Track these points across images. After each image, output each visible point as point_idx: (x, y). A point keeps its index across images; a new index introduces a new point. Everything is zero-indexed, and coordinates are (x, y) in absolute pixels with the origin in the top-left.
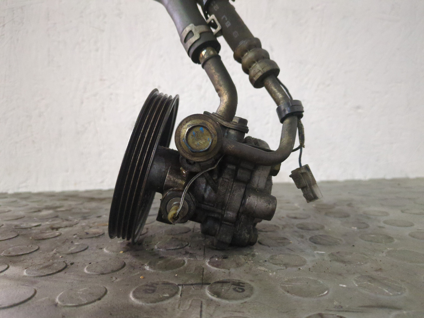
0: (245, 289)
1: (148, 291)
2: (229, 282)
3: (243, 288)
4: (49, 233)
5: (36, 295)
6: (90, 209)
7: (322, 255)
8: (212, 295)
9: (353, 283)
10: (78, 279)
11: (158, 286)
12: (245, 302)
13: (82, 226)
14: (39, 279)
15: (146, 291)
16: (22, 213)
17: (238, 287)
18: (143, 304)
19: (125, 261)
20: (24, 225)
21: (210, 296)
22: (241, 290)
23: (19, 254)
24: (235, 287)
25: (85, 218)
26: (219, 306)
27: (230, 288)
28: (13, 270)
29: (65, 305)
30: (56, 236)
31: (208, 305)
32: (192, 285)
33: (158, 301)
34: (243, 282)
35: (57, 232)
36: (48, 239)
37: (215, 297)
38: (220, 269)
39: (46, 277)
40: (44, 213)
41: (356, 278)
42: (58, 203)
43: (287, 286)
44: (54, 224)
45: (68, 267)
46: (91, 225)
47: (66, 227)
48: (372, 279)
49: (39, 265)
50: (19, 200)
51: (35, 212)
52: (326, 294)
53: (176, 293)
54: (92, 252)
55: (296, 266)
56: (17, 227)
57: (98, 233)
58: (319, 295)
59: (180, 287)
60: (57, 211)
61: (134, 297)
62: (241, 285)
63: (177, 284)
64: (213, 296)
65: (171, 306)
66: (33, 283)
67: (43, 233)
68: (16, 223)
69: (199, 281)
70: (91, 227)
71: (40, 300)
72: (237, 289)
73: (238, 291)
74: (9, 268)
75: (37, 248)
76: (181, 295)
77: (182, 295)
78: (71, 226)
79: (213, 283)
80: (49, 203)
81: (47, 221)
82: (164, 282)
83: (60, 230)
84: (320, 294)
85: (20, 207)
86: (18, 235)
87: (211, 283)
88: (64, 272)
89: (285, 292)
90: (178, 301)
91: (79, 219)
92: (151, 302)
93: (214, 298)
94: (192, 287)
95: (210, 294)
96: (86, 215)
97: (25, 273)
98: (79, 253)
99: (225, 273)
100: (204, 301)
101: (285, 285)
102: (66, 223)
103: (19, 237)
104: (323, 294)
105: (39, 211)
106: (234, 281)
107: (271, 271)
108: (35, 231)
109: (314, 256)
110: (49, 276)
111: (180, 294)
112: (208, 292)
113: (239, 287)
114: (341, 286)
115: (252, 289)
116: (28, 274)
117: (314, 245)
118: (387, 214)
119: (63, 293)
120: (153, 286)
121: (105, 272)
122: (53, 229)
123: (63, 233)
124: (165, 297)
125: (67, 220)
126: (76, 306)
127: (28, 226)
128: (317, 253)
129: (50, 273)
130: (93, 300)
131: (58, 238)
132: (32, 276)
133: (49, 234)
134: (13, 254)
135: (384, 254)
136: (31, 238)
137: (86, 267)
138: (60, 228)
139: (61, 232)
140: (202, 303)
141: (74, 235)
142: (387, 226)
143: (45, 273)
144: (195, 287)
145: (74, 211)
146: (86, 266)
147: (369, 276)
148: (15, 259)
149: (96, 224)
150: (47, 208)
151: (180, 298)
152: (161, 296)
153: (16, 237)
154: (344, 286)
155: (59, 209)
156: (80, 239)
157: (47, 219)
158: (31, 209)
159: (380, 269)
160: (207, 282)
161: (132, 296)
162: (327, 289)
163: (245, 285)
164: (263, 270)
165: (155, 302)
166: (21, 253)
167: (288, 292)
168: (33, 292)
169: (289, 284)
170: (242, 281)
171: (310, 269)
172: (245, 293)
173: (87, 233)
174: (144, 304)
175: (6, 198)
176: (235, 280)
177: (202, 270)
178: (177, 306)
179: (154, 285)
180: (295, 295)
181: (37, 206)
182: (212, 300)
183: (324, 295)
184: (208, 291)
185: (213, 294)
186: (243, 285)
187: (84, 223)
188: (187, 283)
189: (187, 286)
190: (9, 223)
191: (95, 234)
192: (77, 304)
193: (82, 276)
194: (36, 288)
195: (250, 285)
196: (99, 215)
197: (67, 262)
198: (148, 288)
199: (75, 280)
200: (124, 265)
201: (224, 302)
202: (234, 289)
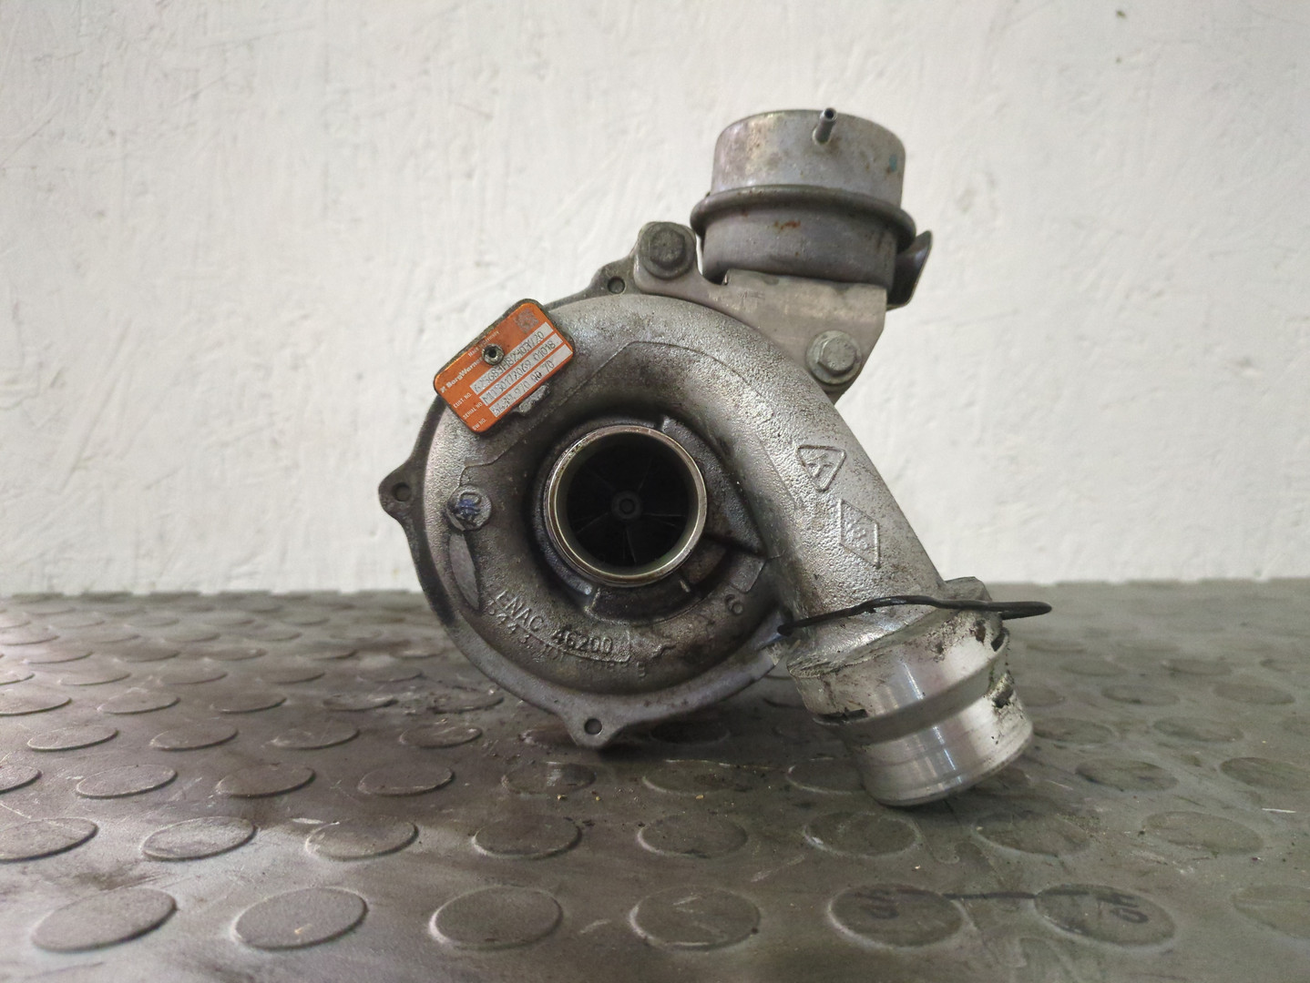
0: (1144, 913)
1: (876, 912)
2: (1086, 893)
4: (442, 726)
5: (568, 915)
7: (1292, 818)
8: (1063, 928)
10: (643, 869)
11: (892, 898)
12: (1171, 951)
14: (534, 868)
15: (870, 911)
16: (302, 661)
17: (1119, 906)
20: (348, 702)
21: (1058, 930)
22: (1135, 917)
24: (1112, 906)
26: (1105, 958)
27: (1100, 909)
29: (673, 944)
30: (471, 737)
31: (1073, 956)
32: (984, 896)
33: (928, 941)
34: (1123, 893)
37: (1077, 934)
38: (1030, 855)
42: (386, 632)
43: (1256, 908)
45: (585, 832)
47: (476, 709)
50: (259, 619)
51: (343, 658)
53: (959, 918)
55: (1240, 850)
59: (957, 903)
60: (407, 659)
61: (848, 929)
62: (1125, 901)
63: (940, 894)
64: (1069, 930)
65: (972, 955)
66: (527, 877)
67: (425, 727)
69: (995, 887)
71: (589, 928)
72: (1121, 912)
73: (1129, 919)
74: (421, 832)
75: (449, 775)
76: (977, 927)
77: (979, 925)
78: (489, 706)
79: (1040, 895)
80: (361, 632)
81: (404, 689)
83: (468, 716)
86: (358, 733)
87: (1035, 894)
89: (1263, 927)
90: (979, 941)
92: (911, 944)
94: (988, 903)
95: (1057, 925)
97: (479, 849)
99: (1051, 865)
100: (1050, 942)
102: (465, 697)
103: (366, 739)
106: (1097, 889)
107: (1178, 862)
108: (394, 720)
109: (1269, 821)
110: (555, 860)
111: (972, 923)
113: (1125, 907)
115: (1163, 914)
116: (490, 850)
117: (1249, 787)
119: (638, 911)
120: (880, 899)
123: (483, 728)
125: (461, 687)
126: (707, 948)
128: (1273, 813)
129: (552, 850)
131: (482, 745)
133: (445, 729)
134: (395, 788)
137: (639, 836)
138: (461, 711)
139: (476, 724)
141: (523, 736)
143: (537, 850)
144: (996, 904)
145: (452, 658)
146: (634, 830)
148: (414, 805)
150: (369, 647)
151: (982, 934)
152: (925, 927)
153: (354, 737)
155: (408, 653)
156: (552, 747)
157: (397, 681)
158: (320, 647)
160: (1020, 891)
161: (841, 924)
163: (1135, 902)
164: (1153, 861)
165: (920, 944)
167: (1272, 927)
169: (1260, 904)
170: (1120, 890)
171: (1284, 860)
172: (1151, 923)
174: (891, 948)
175: (208, 609)
176: (1098, 886)
177: (981, 855)
178: (989, 957)
179: (881, 895)
181: (332, 640)
182: (1072, 942)
184: (1046, 918)
185: (1068, 927)
186: (1129, 902)
188: (967, 891)
189: (975, 900)
190: (295, 691)
193: (648, 862)
194: (551, 894)
195: (1148, 902)
197: (570, 818)
198: (869, 902)
199: (638, 873)
200: (743, 833)
201: (1111, 948)
202: (1116, 912)
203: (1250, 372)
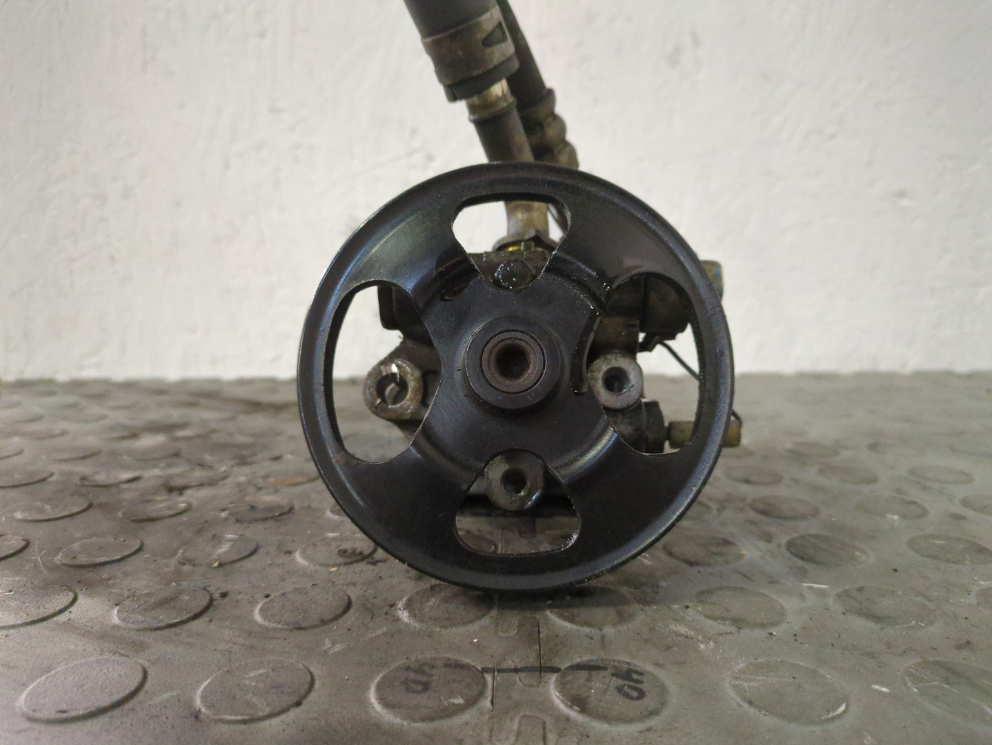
0: (644, 689)
1: (412, 685)
2: (605, 668)
3: (639, 686)
4: (161, 502)
5: (148, 686)
6: (253, 435)
7: (822, 593)
8: (566, 705)
9: (905, 684)
10: (241, 640)
11: (434, 672)
12: (649, 729)
13: (239, 484)
14: (149, 638)
15: (407, 686)
16: (92, 441)
17: (627, 682)
18: (403, 725)
19: (349, 592)
20: (101, 478)
21: (562, 706)
22: (635, 694)
23: (98, 560)
24: (621, 682)
25: (243, 461)
26: (588, 737)
27: (608, 686)
28: (89, 608)
29: (218, 717)
30: (179, 511)
31: (561, 735)
32: (516, 670)
33: (441, 718)
34: (638, 669)
35: (182, 499)
36: (162, 518)
37: (575, 710)
38: (579, 628)
39: (167, 632)
40: (148, 441)
41: (911, 667)
42: (176, 415)
43: (746, 685)
44: (170, 477)
45: (215, 603)
46: (260, 482)
47: (201, 485)
48: (952, 673)
49: (146, 595)
50: (84, 402)
51: (124, 438)
52: (844, 712)
53: (481, 694)
54: (269, 561)
55: (763, 626)
56: (86, 483)
57: (279, 507)
58: (826, 717)
59: (489, 677)
60: (176, 439)
61: (379, 703)
62: (635, 676)
63: (479, 668)
64: (571, 707)
65: (471, 733)
66: (138, 647)
67: (147, 501)
68: (83, 469)
69: (532, 661)
70: (260, 489)
71: (157, 700)
72: (626, 688)
73: (627, 696)
74: (78, 602)
75: (137, 546)
76: (492, 702)
77: (495, 701)
78: (212, 483)
79: (565, 669)
80: (155, 415)
81: (155, 466)
82: (449, 659)
83: (189, 492)
84: (828, 712)
85: (86, 422)
86: (90, 506)
87: (563, 668)
88: (207, 619)
89: (742, 703)
90: (486, 718)
91: (230, 463)
92: (423, 720)
93: (573, 714)
94: (516, 677)
95: (563, 701)
96: (245, 452)
97: (115, 619)
98: (238, 564)
99: (592, 638)
100: (548, 719)
101: (741, 682)
102: (199, 474)
103: (92, 512)
104: (835, 714)
105: (134, 435)
106: (616, 664)
107: (703, 637)
108: (129, 494)
109: (802, 597)
110: (173, 630)
111: (490, 699)
112: (558, 697)
113: (632, 684)
114: (877, 690)
115: (663, 690)
116: (124, 620)
117: (800, 563)
118: (967, 478)
119: (209, 683)
120: (423, 673)
121: (306, 625)
122: (170, 490)
123: (195, 503)
124: (454, 704)
125: (202, 465)
126: (244, 722)
127: (112, 481)
128: (810, 588)
129: (175, 621)
130: (284, 705)
131: (184, 518)
132: (134, 626)
133: (162, 504)
134: (83, 559)
135: (973, 599)
136: (120, 514)
137: (259, 606)
138: (185, 488)
139: (190, 500)
140: (544, 728)
141: (223, 510)
142: (970, 513)
143: (162, 621)
144: (522, 678)
145: (215, 438)
146: (257, 602)
147: (941, 664)
148: (90, 575)
149: (272, 480)
150: (154, 428)
151: (492, 711)
152: (445, 703)
153: (84, 511)
154: (884, 690)
155: (180, 433)
156: (238, 521)
157: (155, 459)
158: (113, 428)
159: (968, 643)
160: (549, 665)
161: (376, 699)
162: (845, 699)
163: (644, 678)
164: (683, 635)
165: (432, 719)
166: (102, 559)
167: (751, 703)
168: (138, 678)
169: (752, 680)
170: (636, 666)
171: (795, 635)
172: (645, 700)
173: (253, 508)
174: (405, 724)
175: (52, 393)
176: (619, 661)
177: (537, 628)
178: (486, 734)
179: (426, 669)
180: (767, 713)
181: (127, 422)
182: (568, 719)
183: (839, 716)
184: (558, 694)
185: (570, 704)
186: (639, 678)
187: (242, 475)
188: (505, 665)
189: (505, 675)
190: (66, 467)
191: (270, 509)
192: (246, 717)
193: (250, 634)
194: (146, 665)
195: (656, 678)
196: (276, 453)
197: (211, 589)
198: (412, 675)
199: (235, 644)
200: (348, 606)
201: (598, 726)
202: (620, 690)
203: (905, 202)
